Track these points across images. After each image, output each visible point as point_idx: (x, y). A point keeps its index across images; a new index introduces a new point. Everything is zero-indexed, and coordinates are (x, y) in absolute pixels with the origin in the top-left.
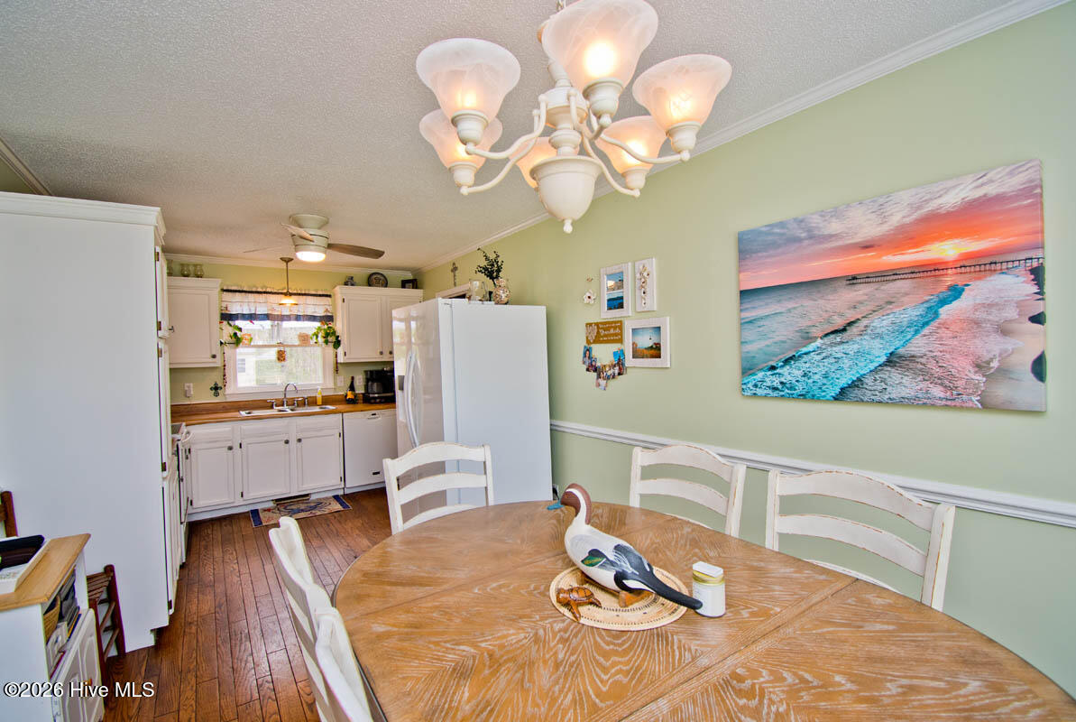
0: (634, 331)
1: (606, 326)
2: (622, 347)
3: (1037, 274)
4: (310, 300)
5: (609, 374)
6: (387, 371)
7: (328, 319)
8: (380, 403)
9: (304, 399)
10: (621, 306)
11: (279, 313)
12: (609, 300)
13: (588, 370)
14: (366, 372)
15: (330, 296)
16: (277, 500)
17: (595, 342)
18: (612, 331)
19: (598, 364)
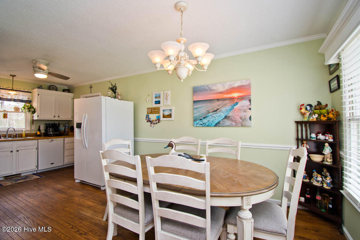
0: (163, 110)
1: (155, 109)
2: (159, 115)
3: (250, 100)
4: (21, 93)
5: (155, 122)
6: (57, 124)
7: (29, 102)
8: (53, 136)
9: (17, 134)
10: (159, 103)
11: (6, 98)
12: (155, 101)
13: (147, 122)
14: (46, 124)
15: (30, 92)
16: (5, 177)
17: (150, 113)
18: (156, 110)
19: (151, 120)
